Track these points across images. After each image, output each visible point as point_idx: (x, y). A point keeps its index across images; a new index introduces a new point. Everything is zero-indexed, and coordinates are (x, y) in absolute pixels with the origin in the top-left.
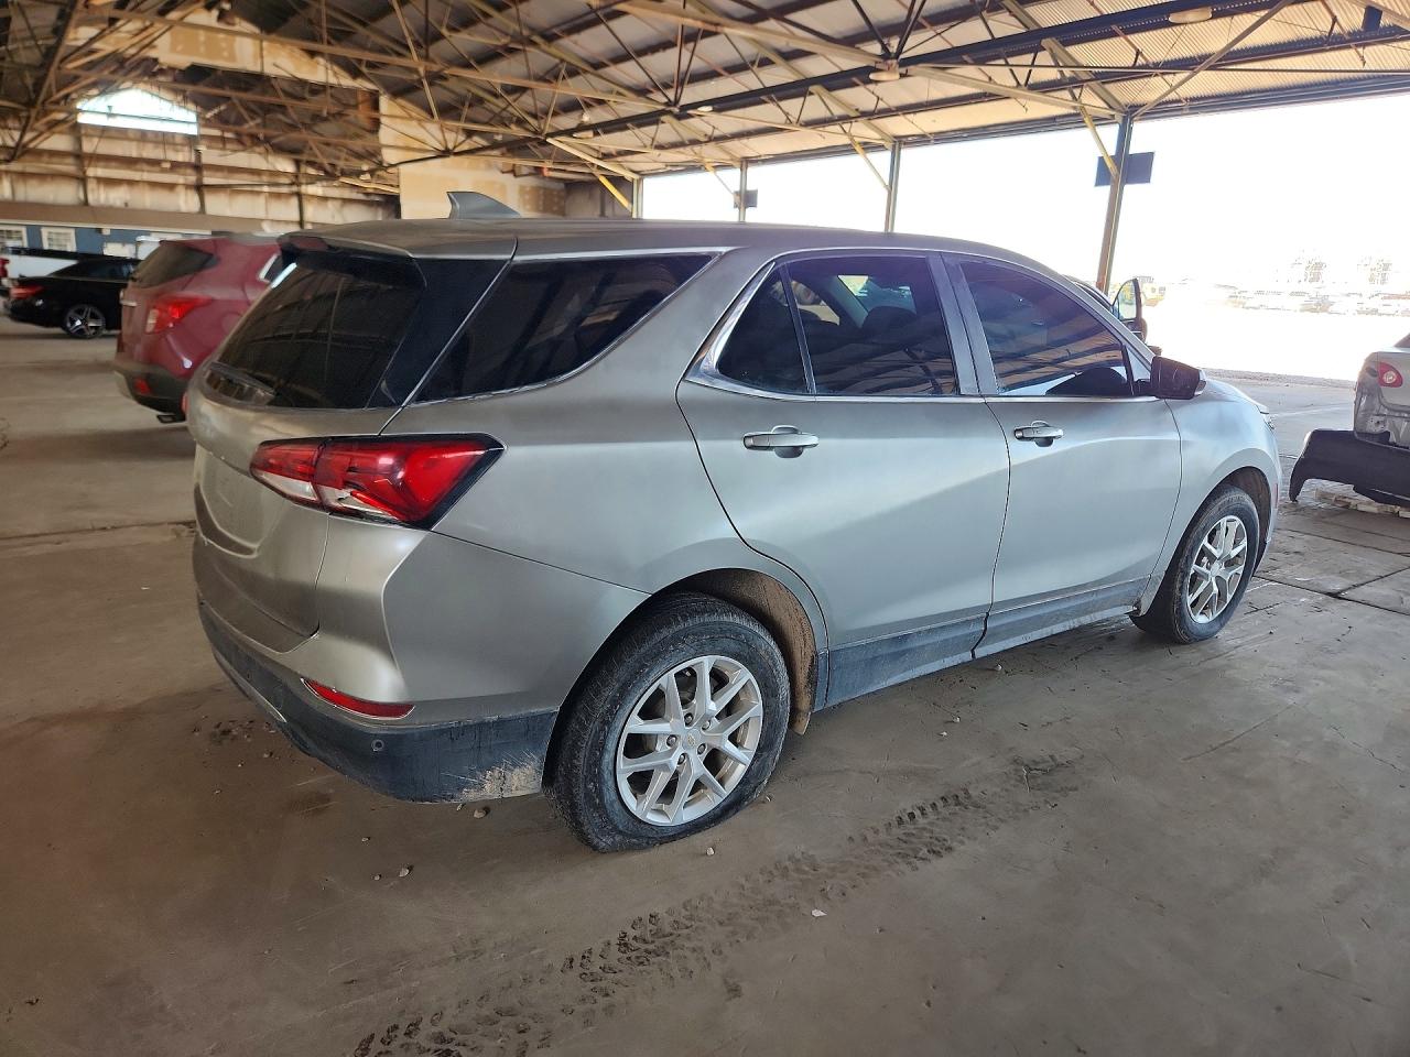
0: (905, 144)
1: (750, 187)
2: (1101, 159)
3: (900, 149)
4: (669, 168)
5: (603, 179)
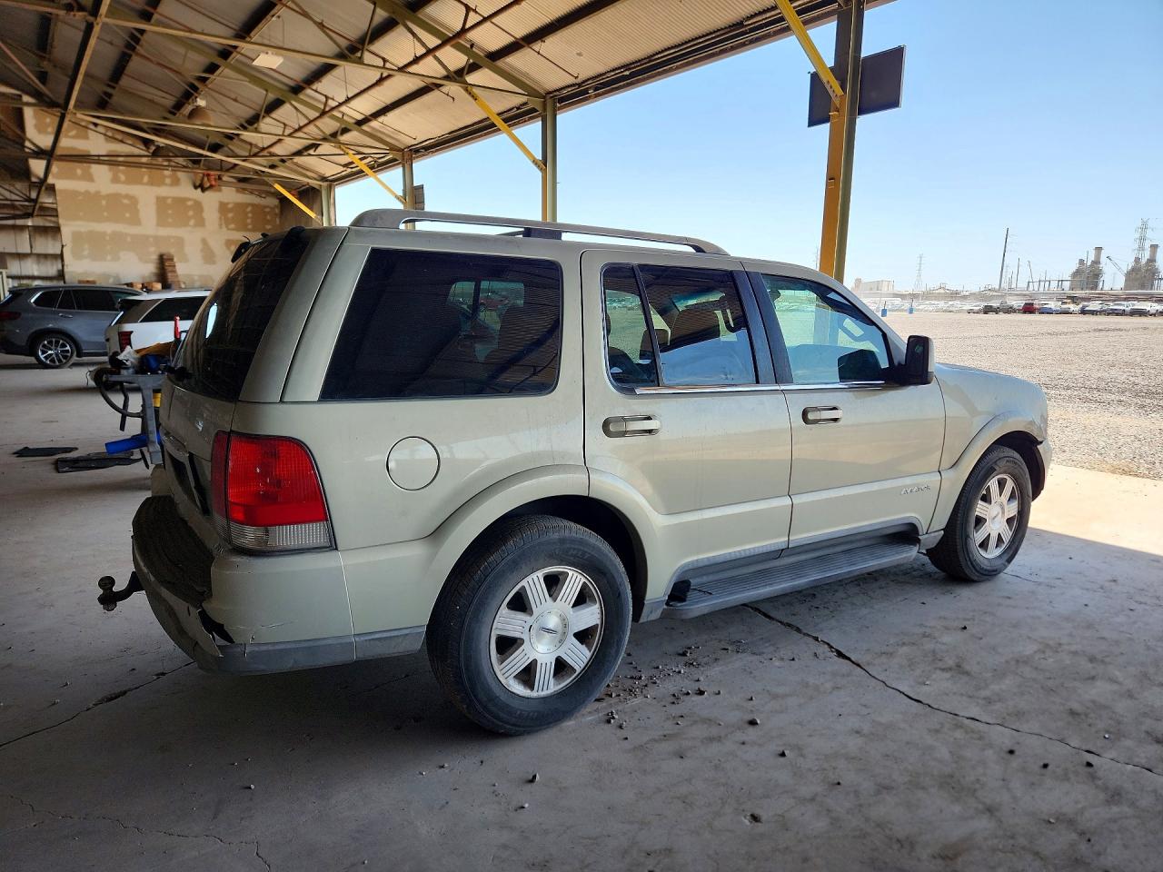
0: (561, 100)
1: (416, 184)
2: (815, 78)
4: (349, 170)
5: (278, 187)
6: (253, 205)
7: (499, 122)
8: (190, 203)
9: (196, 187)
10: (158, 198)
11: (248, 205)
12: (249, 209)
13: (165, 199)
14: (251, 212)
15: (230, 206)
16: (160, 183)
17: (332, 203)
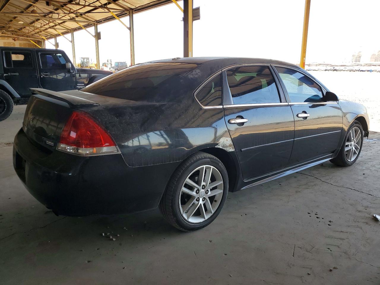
1: (57, 42)
3: (73, 32)
5: (31, 41)
6: (28, 43)
7: (61, 34)
8: (12, 44)
9: (13, 40)
10: (4, 43)
11: (27, 44)
12: (27, 45)
13: (6, 43)
14: (28, 45)
15: (22, 44)
16: (4, 39)
17: (44, 44)
